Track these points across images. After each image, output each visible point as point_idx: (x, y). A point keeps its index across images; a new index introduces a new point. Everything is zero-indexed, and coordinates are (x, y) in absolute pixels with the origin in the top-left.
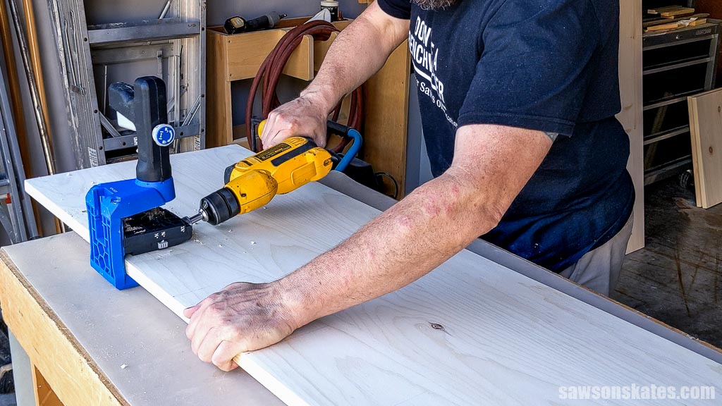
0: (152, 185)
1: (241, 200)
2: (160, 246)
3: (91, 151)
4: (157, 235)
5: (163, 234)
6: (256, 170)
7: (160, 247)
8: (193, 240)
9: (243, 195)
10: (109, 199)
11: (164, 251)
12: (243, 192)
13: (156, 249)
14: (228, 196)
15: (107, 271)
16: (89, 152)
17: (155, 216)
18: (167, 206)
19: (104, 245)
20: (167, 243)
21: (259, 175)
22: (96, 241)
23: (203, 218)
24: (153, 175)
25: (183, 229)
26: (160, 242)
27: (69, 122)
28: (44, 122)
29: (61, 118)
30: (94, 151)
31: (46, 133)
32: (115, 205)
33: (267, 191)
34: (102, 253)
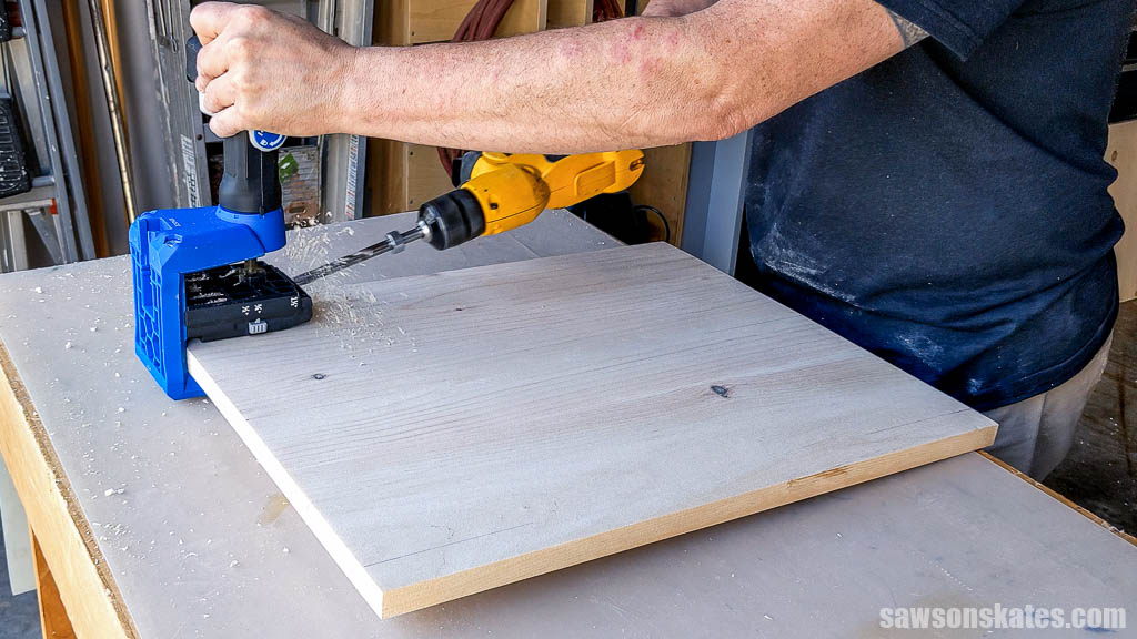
0: (243, 219)
1: (489, 214)
2: (252, 329)
3: (185, 141)
4: (246, 309)
5: (258, 307)
6: (517, 165)
7: (251, 332)
8: (314, 321)
9: (494, 206)
10: (163, 237)
11: (260, 338)
12: (493, 201)
13: (245, 333)
14: (467, 204)
15: (157, 364)
16: (183, 143)
17: (248, 275)
18: (270, 259)
19: (153, 320)
20: (264, 325)
21: (522, 175)
22: (142, 311)
23: (423, 236)
24: (247, 201)
25: (294, 302)
26: (253, 321)
27: (158, 95)
28: (115, 90)
29: (145, 87)
30: (190, 141)
31: (118, 107)
32: (172, 248)
33: (533, 202)
34: (150, 333)
